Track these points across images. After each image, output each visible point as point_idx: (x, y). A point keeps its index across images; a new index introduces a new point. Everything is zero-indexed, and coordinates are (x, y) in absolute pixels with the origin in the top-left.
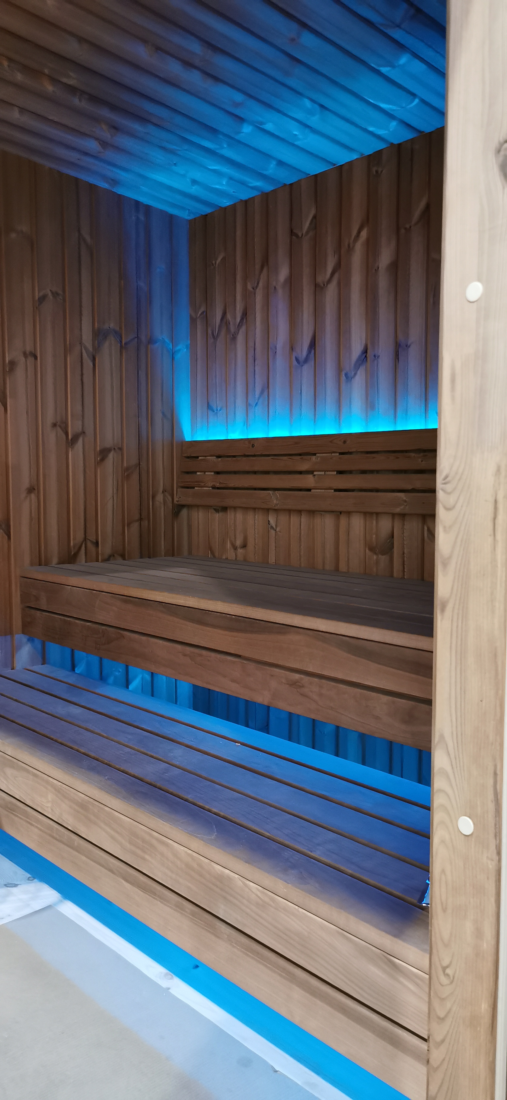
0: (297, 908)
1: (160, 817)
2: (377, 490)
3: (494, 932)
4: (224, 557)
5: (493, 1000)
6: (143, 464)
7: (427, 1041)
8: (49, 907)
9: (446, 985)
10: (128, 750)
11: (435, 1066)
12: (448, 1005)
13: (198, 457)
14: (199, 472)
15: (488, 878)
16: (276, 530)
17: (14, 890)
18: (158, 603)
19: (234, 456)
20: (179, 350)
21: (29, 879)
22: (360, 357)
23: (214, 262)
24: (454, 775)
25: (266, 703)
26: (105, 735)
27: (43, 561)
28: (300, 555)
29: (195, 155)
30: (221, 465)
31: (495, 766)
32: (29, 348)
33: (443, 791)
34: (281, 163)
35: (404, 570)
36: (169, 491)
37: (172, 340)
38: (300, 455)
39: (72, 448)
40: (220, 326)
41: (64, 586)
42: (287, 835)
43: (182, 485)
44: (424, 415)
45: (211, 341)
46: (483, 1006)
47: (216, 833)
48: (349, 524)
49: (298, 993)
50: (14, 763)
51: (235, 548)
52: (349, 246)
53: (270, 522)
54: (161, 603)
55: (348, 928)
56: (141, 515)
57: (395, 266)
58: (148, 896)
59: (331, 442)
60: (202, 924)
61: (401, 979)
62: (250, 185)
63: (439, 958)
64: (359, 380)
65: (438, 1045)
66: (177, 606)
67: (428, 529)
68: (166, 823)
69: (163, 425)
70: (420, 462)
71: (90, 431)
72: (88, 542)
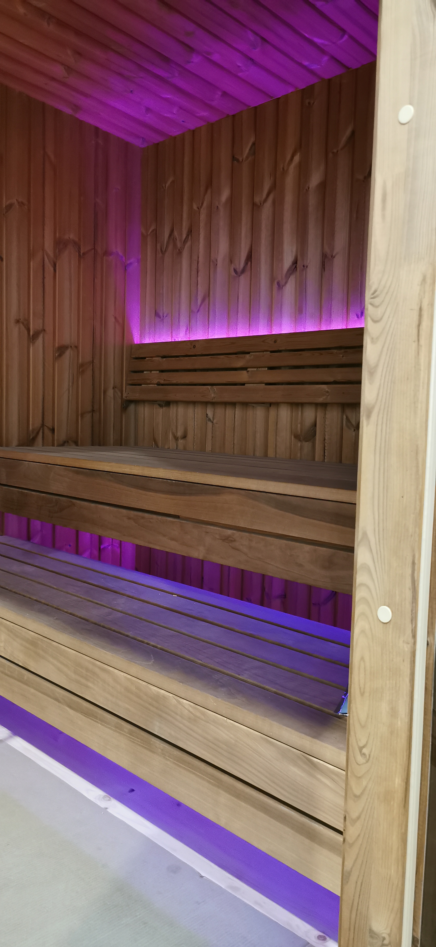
0: (225, 719)
1: (103, 648)
2: (303, 383)
3: (407, 710)
4: (166, 447)
5: (406, 775)
6: (96, 362)
7: (344, 833)
9: (362, 764)
10: (76, 598)
11: (350, 842)
12: (364, 783)
13: (145, 358)
14: (145, 371)
15: (403, 661)
16: (213, 423)
18: (106, 472)
19: (177, 356)
20: (131, 264)
22: (290, 268)
23: (164, 185)
24: (376, 569)
25: (201, 558)
26: (55, 587)
27: (4, 443)
28: (234, 443)
29: (149, 82)
30: (166, 364)
31: (414, 556)
33: (365, 585)
34: (225, 94)
35: (324, 454)
36: (118, 387)
37: (125, 253)
38: (236, 354)
39: (33, 343)
40: (168, 242)
41: (23, 462)
42: (216, 662)
43: (130, 382)
44: (345, 316)
45: (160, 255)
46: (397, 780)
47: (153, 661)
48: (277, 415)
49: (224, 798)
51: (176, 439)
52: (283, 169)
53: (208, 415)
54: (109, 473)
55: (271, 734)
56: (93, 408)
57: (323, 186)
58: (90, 720)
59: (263, 341)
60: (138, 741)
61: (319, 776)
62: (198, 115)
63: (356, 739)
64: (290, 289)
65: (354, 821)
66: (123, 475)
67: (347, 417)
68: (108, 653)
69: (115, 328)
70: (342, 357)
71: (49, 328)
72: (46, 428)
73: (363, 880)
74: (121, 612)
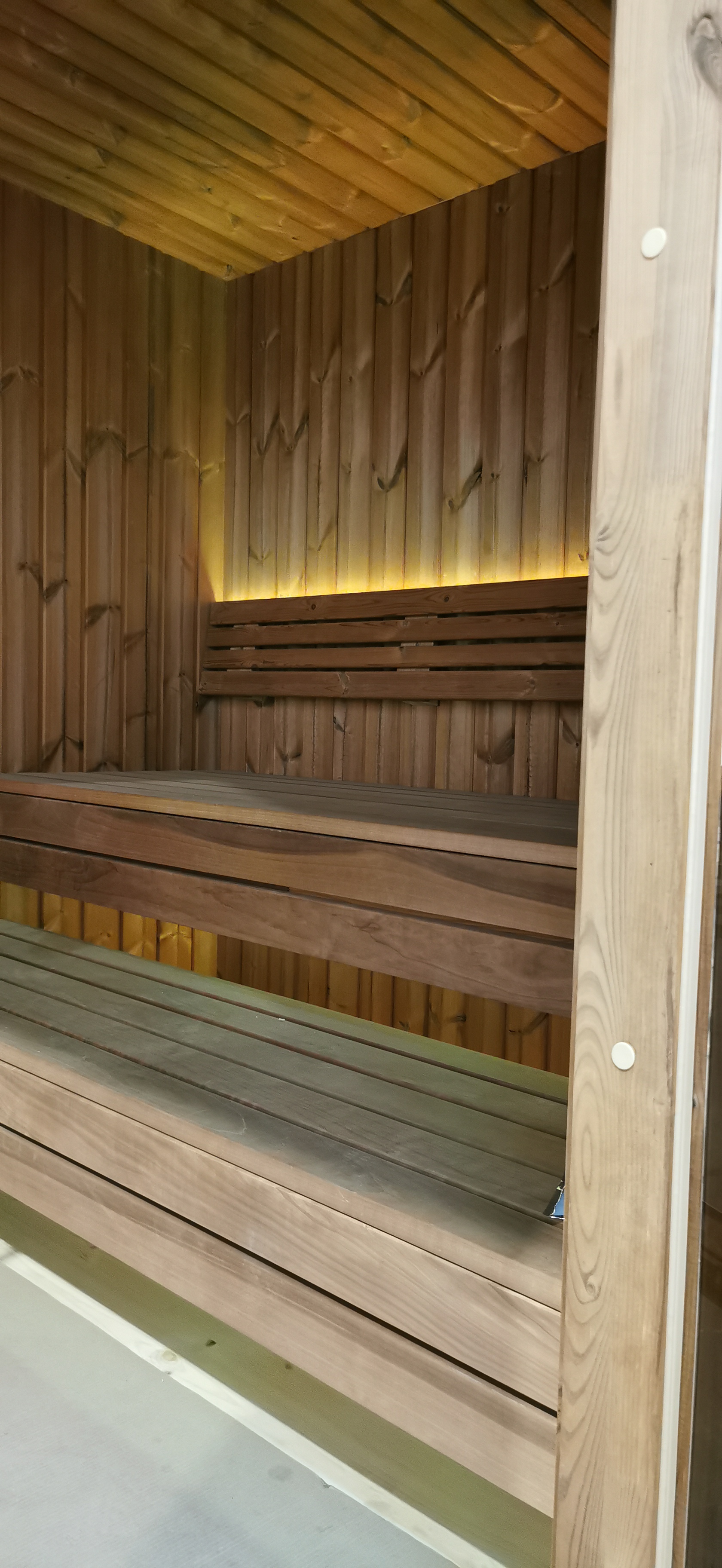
0: (365, 1226)
1: (163, 1107)
2: (492, 668)
3: (662, 1213)
4: (268, 772)
5: (659, 1321)
6: (153, 633)
7: (558, 1416)
9: (588, 1302)
10: (118, 1024)
11: (570, 1430)
12: (592, 1333)
13: (232, 626)
14: (233, 647)
15: (654, 1132)
16: (344, 731)
18: (167, 816)
19: (286, 623)
20: (209, 470)
22: (471, 477)
23: (263, 343)
24: (608, 981)
25: (324, 956)
26: (84, 1006)
27: (1, 766)
28: (379, 767)
29: (239, 176)
30: (267, 635)
31: (670, 961)
33: (590, 1007)
34: (362, 194)
35: (528, 784)
36: (189, 674)
37: (199, 454)
38: (381, 619)
39: (48, 602)
40: (270, 436)
41: (31, 797)
42: (351, 1132)
43: (208, 665)
44: (561, 557)
45: (256, 457)
46: (644, 1329)
47: (245, 1128)
48: (450, 720)
49: (363, 1356)
51: (284, 759)
52: (458, 316)
53: (335, 718)
54: (172, 816)
55: (440, 1250)
56: (147, 706)
57: (524, 345)
58: (141, 1227)
59: (427, 599)
60: (221, 1262)
61: (519, 1321)
62: (318, 227)
63: (578, 1261)
64: (470, 511)
65: (575, 1397)
66: (196, 819)
67: (565, 724)
68: (171, 1116)
69: (183, 578)
70: (555, 625)
71: (74, 577)
72: (68, 742)
73: (589, 1493)
74: (193, 1047)
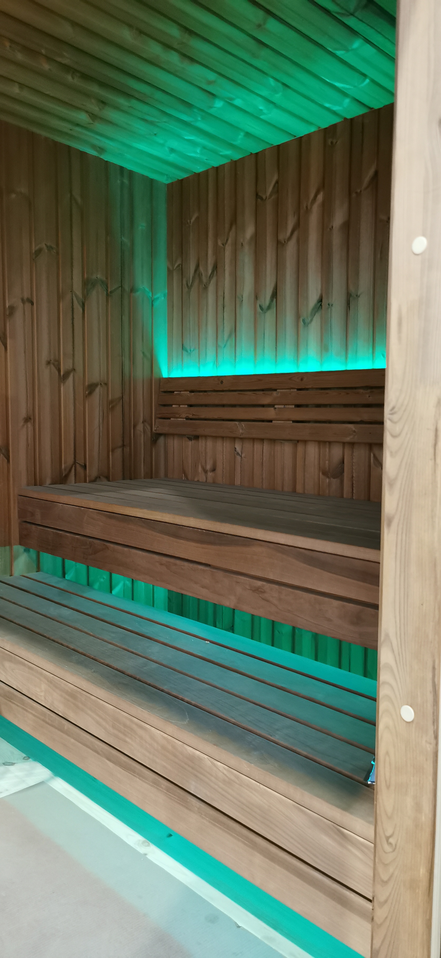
0: (259, 785)
1: (140, 705)
2: (330, 422)
3: (431, 807)
4: (196, 480)
5: (430, 867)
6: (126, 398)
7: (372, 902)
8: (42, 783)
9: (389, 853)
10: (111, 646)
11: (379, 923)
12: (391, 870)
13: (173, 392)
14: (174, 405)
15: (426, 760)
16: (241, 456)
17: (11, 768)
18: (138, 518)
19: (205, 391)
20: (158, 298)
21: (24, 758)
22: (316, 305)
23: (189, 221)
24: (398, 669)
25: (232, 606)
26: (91, 633)
27: (38, 482)
28: (262, 478)
29: (173, 126)
30: (194, 399)
31: (434, 662)
32: (26, 295)
33: (388, 683)
34: (248, 135)
35: (353, 492)
36: (148, 421)
37: (152, 289)
38: (263, 390)
39: (64, 383)
40: (194, 278)
41: (55, 504)
42: (250, 721)
43: (159, 416)
44: (371, 356)
45: (185, 290)
46: (421, 870)
47: (188, 720)
48: (305, 452)
50: (12, 657)
51: (206, 472)
52: (307, 207)
53: (237, 449)
54: (141, 519)
56: (123, 442)
57: (347, 224)
58: (128, 774)
59: (290, 379)
60: (176, 798)
61: (349, 847)
62: (221, 153)
63: (383, 828)
64: (315, 325)
65: (382, 904)
67: (374, 455)
68: (144, 710)
69: (143, 364)
70: (368, 397)
71: (79, 368)
72: (78, 465)
74: (156, 662)
